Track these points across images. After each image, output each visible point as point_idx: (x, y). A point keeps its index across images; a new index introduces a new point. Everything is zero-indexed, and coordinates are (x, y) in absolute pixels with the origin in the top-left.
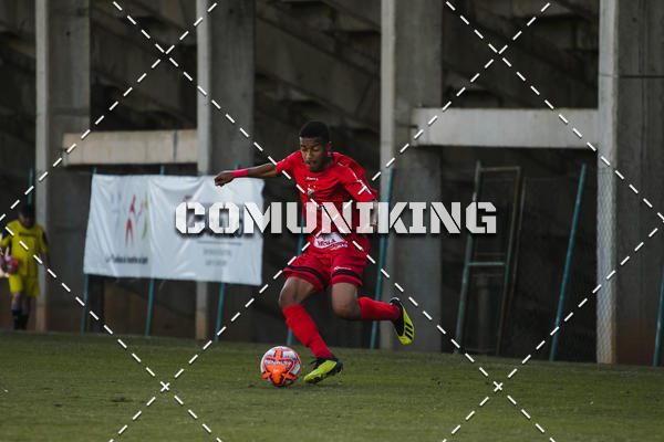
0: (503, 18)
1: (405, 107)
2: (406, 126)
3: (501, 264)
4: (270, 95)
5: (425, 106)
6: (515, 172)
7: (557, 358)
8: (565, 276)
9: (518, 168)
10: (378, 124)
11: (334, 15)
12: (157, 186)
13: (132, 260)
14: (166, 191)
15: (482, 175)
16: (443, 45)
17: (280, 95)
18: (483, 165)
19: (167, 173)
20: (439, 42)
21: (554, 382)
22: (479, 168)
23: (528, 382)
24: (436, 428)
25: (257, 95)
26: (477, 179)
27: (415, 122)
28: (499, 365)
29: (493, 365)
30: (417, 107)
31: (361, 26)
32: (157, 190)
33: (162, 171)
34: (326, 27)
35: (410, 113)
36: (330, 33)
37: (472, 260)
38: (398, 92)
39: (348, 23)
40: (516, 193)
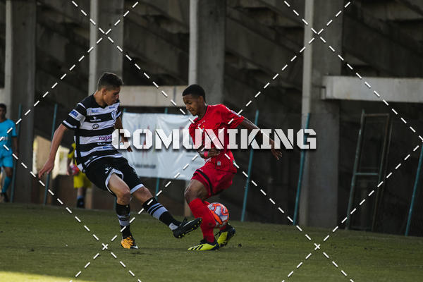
0: (381, 20)
1: (318, 75)
2: (318, 86)
3: (375, 174)
4: (234, 65)
5: (331, 74)
6: (386, 116)
7: (409, 235)
8: (416, 182)
9: (388, 114)
10: (301, 85)
11: (275, 16)
12: (163, 120)
13: (146, 166)
14: (168, 124)
15: (365, 118)
16: (343, 37)
17: (240, 65)
18: (366, 112)
19: (169, 113)
20: (340, 35)
21: (408, 249)
22: (363, 114)
23: (391, 248)
24: (333, 275)
25: (226, 66)
26: (362, 121)
27: (324, 85)
28: (373, 237)
29: (370, 237)
30: (325, 75)
31: (292, 24)
32: (162, 122)
33: (166, 111)
34: (270, 24)
35: (321, 79)
36: (272, 28)
37: (358, 171)
38: (314, 66)
39: (283, 22)
40: (386, 130)
